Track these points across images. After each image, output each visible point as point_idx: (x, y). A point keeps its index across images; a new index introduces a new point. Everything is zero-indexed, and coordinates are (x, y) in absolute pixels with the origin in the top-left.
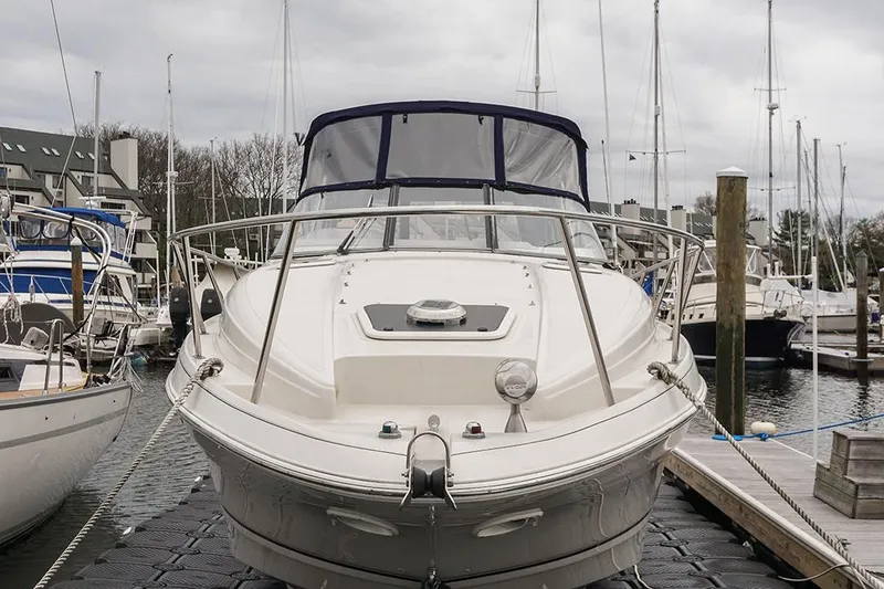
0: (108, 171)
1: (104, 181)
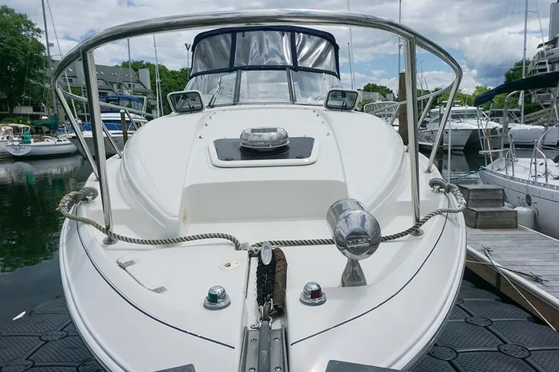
0: (139, 82)
1: (138, 86)
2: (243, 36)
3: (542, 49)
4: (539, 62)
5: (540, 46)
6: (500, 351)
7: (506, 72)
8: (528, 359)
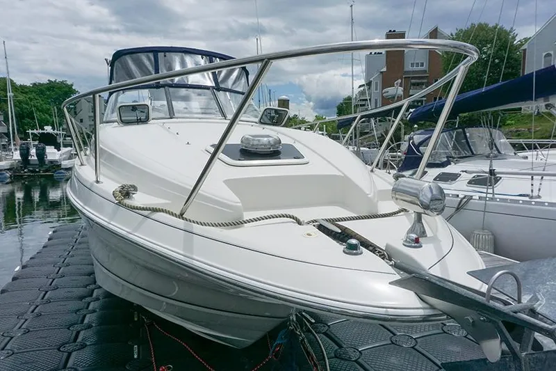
2: (165, 56)
3: (362, 88)
4: (361, 98)
5: (360, 86)
6: (393, 343)
7: (337, 105)
8: (416, 347)
